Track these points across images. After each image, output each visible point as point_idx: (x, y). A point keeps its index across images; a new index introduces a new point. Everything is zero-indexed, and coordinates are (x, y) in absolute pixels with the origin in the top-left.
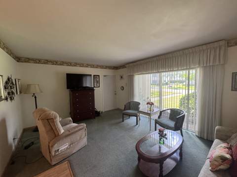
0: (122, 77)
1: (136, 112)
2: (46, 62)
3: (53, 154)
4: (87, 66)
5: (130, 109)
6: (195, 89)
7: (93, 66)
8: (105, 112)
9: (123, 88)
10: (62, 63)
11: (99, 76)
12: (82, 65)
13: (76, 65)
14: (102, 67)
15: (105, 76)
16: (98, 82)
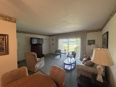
0: (53, 40)
1: (60, 53)
2: (21, 32)
3: (35, 68)
4: (39, 34)
5: (57, 53)
6: (79, 45)
7: (41, 35)
8: (46, 55)
9: (53, 44)
10: (28, 33)
11: (43, 39)
12: (36, 34)
13: (34, 34)
14: (44, 35)
15: (46, 39)
16: (43, 42)
